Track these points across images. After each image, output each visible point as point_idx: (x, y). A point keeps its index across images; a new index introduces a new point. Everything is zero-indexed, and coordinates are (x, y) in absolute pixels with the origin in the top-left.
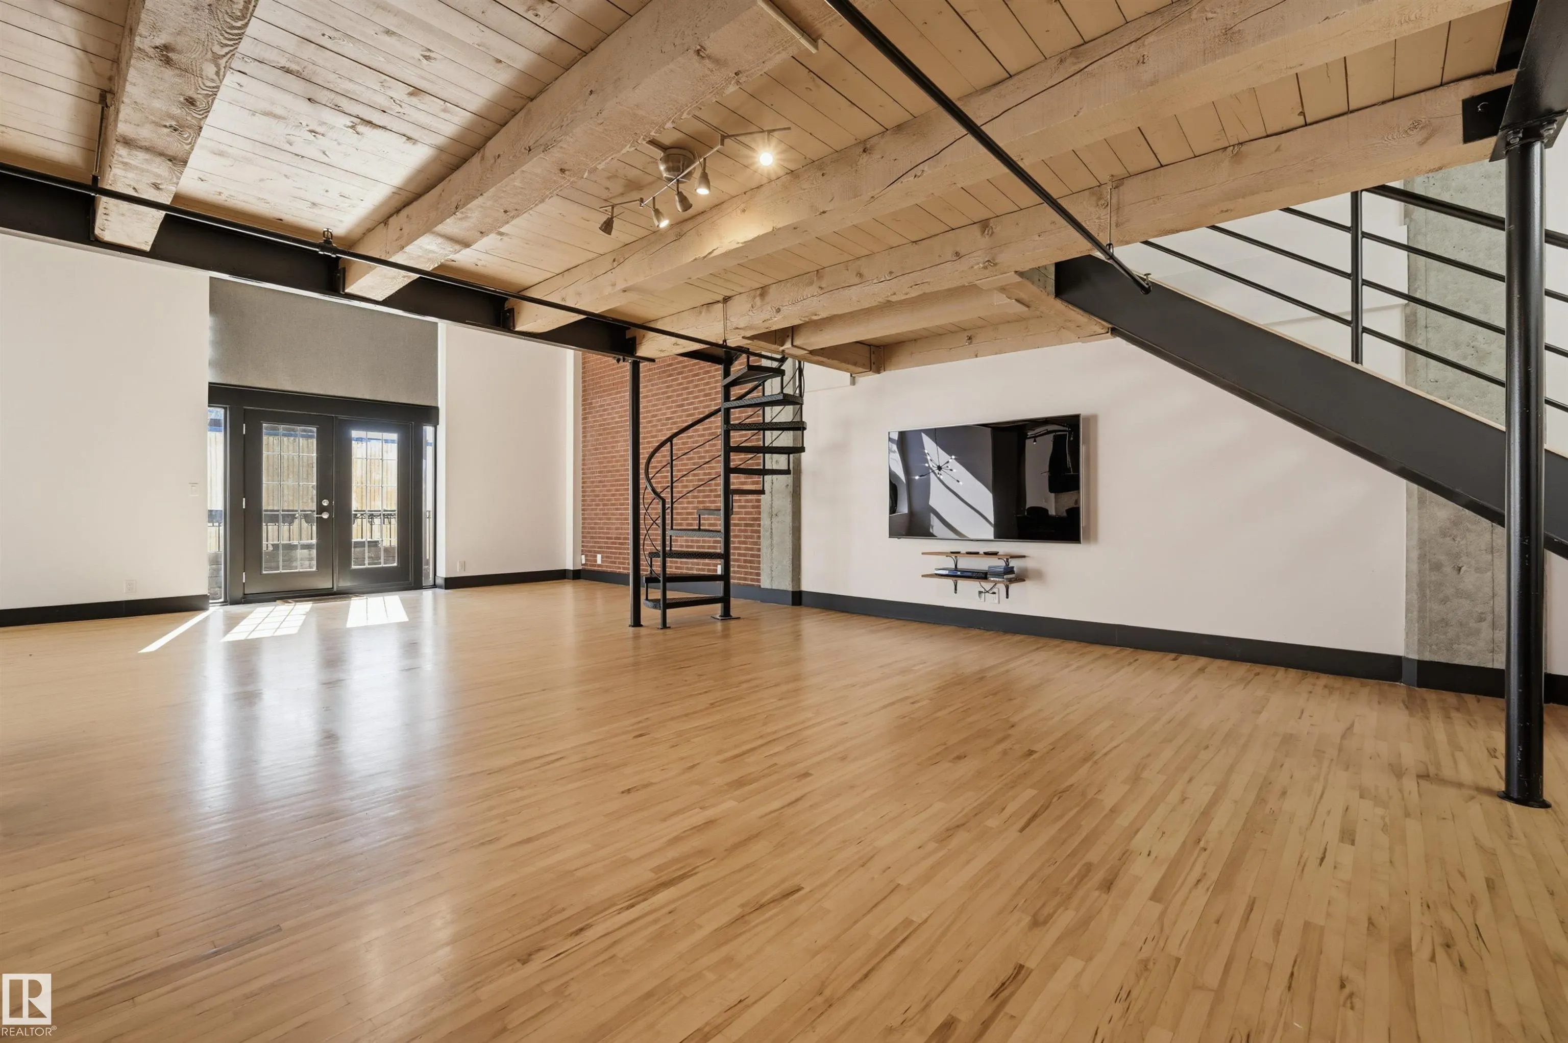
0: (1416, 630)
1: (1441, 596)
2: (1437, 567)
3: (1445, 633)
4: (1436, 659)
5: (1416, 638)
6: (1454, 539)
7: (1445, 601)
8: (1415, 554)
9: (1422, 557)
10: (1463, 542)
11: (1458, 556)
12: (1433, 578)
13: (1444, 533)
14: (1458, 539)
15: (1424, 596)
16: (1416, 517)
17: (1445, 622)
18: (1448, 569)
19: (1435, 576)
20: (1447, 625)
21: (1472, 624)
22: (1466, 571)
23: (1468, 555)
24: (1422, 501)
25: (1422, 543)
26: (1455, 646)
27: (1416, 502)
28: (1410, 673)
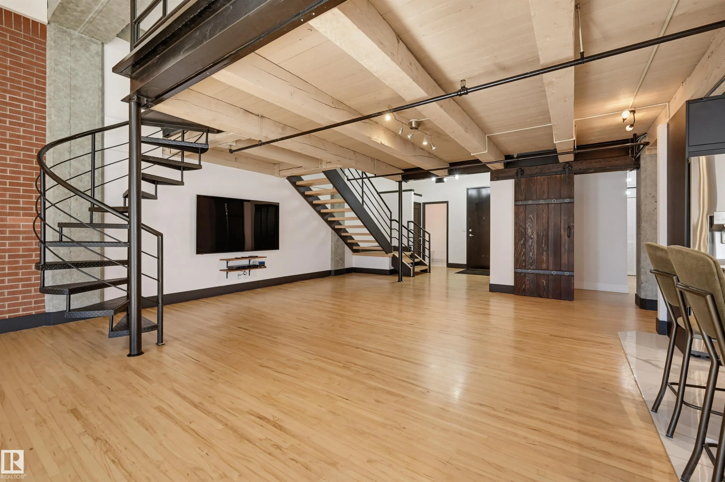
0: (334, 263)
3: (337, 263)
4: (336, 269)
5: (334, 265)
10: (339, 243)
11: (338, 246)
15: (335, 256)
18: (337, 249)
19: (336, 251)
22: (339, 249)
25: (334, 244)
26: (338, 266)
27: (334, 235)
28: (333, 273)
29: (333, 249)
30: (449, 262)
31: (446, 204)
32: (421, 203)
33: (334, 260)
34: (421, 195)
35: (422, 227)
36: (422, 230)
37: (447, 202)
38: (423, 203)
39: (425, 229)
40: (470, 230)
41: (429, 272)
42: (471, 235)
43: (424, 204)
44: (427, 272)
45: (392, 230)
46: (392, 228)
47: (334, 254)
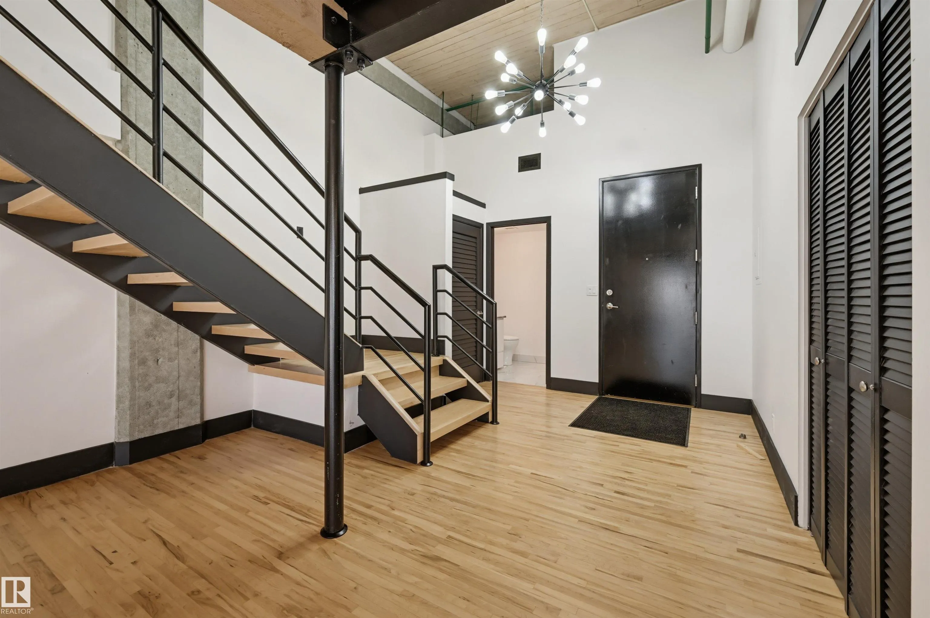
0: (128, 416)
1: (146, 384)
2: (143, 362)
3: (149, 413)
4: (142, 436)
5: (128, 424)
6: (154, 338)
7: (147, 388)
8: (126, 354)
9: (132, 355)
10: (160, 340)
11: (157, 351)
12: (141, 371)
13: (148, 334)
14: (157, 338)
15: (134, 387)
16: (128, 323)
17: (149, 404)
18: (151, 363)
19: (141, 370)
20: (150, 407)
21: (166, 401)
22: (162, 362)
23: (163, 349)
24: (132, 308)
25: (133, 344)
26: (155, 421)
27: (128, 310)
28: (122, 454)
29: (126, 364)
30: (553, 376)
31: (544, 225)
32: (482, 225)
33: (127, 403)
34: (483, 205)
35: (485, 292)
36: (485, 302)
37: (547, 220)
38: (488, 224)
39: (493, 297)
40: (609, 292)
41: (492, 423)
42: (610, 305)
43: (492, 226)
44: (487, 422)
45: (363, 291)
46: (363, 285)
47: (127, 380)
